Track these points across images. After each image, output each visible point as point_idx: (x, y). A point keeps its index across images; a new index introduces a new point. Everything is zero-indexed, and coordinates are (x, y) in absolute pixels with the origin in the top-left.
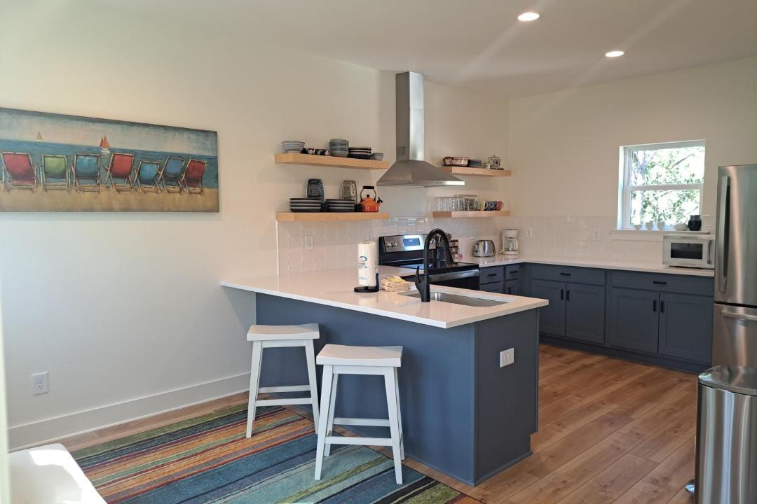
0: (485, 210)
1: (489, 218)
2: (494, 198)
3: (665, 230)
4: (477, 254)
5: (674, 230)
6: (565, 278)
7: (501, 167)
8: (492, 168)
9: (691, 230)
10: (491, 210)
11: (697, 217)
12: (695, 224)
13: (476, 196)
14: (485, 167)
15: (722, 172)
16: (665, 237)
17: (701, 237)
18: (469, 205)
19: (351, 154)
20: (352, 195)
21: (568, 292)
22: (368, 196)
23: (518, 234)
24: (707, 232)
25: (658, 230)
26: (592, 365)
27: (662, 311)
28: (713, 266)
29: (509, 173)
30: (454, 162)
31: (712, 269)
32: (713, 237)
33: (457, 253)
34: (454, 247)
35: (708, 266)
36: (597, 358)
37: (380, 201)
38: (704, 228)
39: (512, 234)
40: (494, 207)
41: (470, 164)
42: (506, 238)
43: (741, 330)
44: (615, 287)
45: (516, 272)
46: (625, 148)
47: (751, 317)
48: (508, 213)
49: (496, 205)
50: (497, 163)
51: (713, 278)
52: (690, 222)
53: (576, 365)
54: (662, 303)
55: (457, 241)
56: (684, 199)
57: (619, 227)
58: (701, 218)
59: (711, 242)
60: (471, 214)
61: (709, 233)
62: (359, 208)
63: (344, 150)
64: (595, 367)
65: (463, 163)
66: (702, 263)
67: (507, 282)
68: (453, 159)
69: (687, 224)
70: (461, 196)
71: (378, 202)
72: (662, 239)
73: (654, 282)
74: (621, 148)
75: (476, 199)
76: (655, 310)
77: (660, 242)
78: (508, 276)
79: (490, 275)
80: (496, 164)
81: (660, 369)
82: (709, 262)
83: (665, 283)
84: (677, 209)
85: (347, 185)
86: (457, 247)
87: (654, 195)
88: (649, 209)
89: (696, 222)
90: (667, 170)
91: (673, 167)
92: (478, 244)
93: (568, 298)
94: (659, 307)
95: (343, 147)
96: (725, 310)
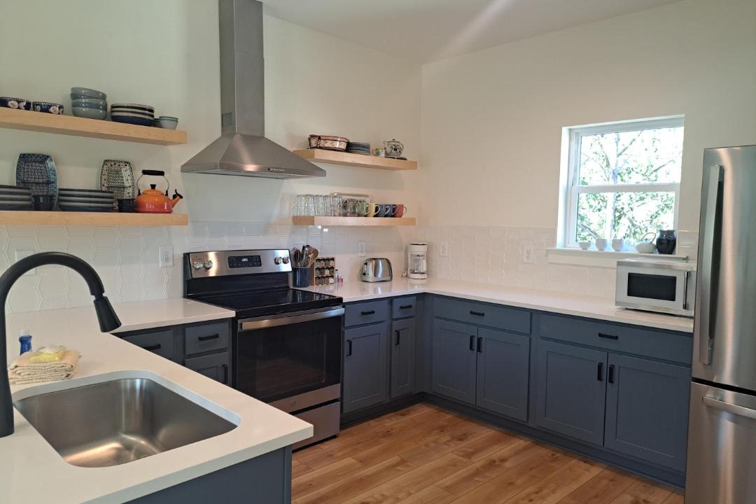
0: (375, 216)
1: (389, 227)
2: (392, 199)
3: (622, 252)
4: (365, 278)
5: (635, 252)
6: (477, 320)
7: (402, 156)
8: (387, 155)
9: (661, 252)
10: (386, 216)
11: (670, 233)
12: (666, 244)
13: (367, 196)
14: (378, 154)
15: (709, 157)
16: (619, 264)
17: (675, 265)
18: (350, 207)
19: (116, 115)
20: (127, 184)
21: (479, 340)
22: (153, 187)
23: (428, 252)
24: (685, 257)
25: (612, 250)
26: (503, 460)
27: (611, 381)
28: (692, 313)
29: (414, 165)
30: (322, 143)
31: (691, 318)
32: (693, 266)
33: (332, 276)
34: (329, 269)
35: (684, 312)
36: (519, 443)
37: (177, 196)
38: (680, 250)
39: (420, 250)
40: (394, 212)
41: (350, 148)
42: (412, 255)
43: (727, 429)
44: (544, 338)
45: (410, 307)
46: (570, 130)
47: (748, 412)
48: (412, 221)
49: (394, 210)
50: (395, 150)
51: (691, 335)
52: (659, 241)
53: (479, 461)
54: (611, 369)
55: (333, 259)
56: (663, 210)
57: (559, 245)
58: (676, 235)
59: (689, 274)
60: (351, 221)
61: (686, 259)
62: (129, 206)
63: (97, 107)
64: (507, 465)
65: (337, 145)
66: (676, 306)
67: (395, 323)
68: (319, 138)
69: (655, 242)
70: (340, 195)
71: (174, 197)
72: (615, 265)
73: (600, 335)
74: (565, 130)
75: (368, 200)
76: (600, 378)
77: (614, 268)
78: (397, 314)
79: (363, 313)
80: (395, 152)
81: (607, 472)
82: (685, 307)
83: (616, 338)
84: (655, 221)
85: (112, 167)
86: (333, 268)
87: (629, 204)
88: (624, 220)
89: (669, 241)
90: (645, 177)
91: (651, 174)
92: (366, 264)
93: (479, 349)
94: (606, 374)
95: (94, 101)
96: (710, 394)
